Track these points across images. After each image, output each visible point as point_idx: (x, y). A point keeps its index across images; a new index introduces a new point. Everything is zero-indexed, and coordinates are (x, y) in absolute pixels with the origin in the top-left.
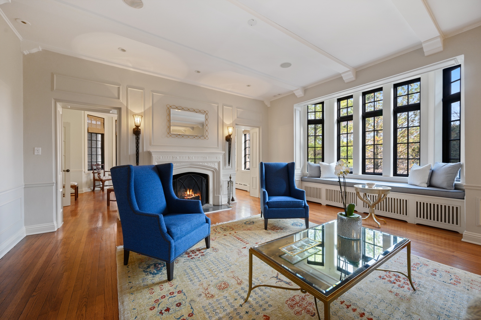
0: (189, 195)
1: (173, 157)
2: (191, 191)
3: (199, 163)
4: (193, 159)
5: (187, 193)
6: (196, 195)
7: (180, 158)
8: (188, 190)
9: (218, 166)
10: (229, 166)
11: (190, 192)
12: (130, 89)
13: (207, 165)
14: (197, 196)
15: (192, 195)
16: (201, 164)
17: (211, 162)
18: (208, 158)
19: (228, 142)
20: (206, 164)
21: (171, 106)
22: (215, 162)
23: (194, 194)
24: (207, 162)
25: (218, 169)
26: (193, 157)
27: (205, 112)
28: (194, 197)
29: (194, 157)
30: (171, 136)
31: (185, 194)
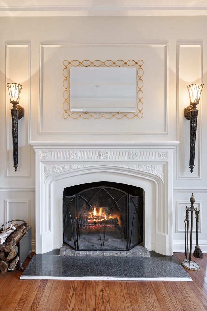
0: (97, 217)
1: (69, 153)
2: (101, 210)
3: (120, 166)
4: (107, 157)
5: (93, 213)
6: (111, 217)
7: (83, 155)
8: (95, 209)
9: (164, 172)
10: (191, 172)
11: (98, 211)
12: (10, 48)
13: (139, 169)
14: (113, 220)
15: (102, 217)
16: (124, 166)
17: (146, 163)
18: (139, 155)
19: (189, 121)
20: (136, 167)
21: (70, 63)
22: (157, 163)
23: (107, 216)
24: (138, 163)
25: (164, 179)
26: (107, 153)
27: (136, 63)
28: (106, 219)
29: (109, 153)
30: (70, 116)
31: (90, 215)
